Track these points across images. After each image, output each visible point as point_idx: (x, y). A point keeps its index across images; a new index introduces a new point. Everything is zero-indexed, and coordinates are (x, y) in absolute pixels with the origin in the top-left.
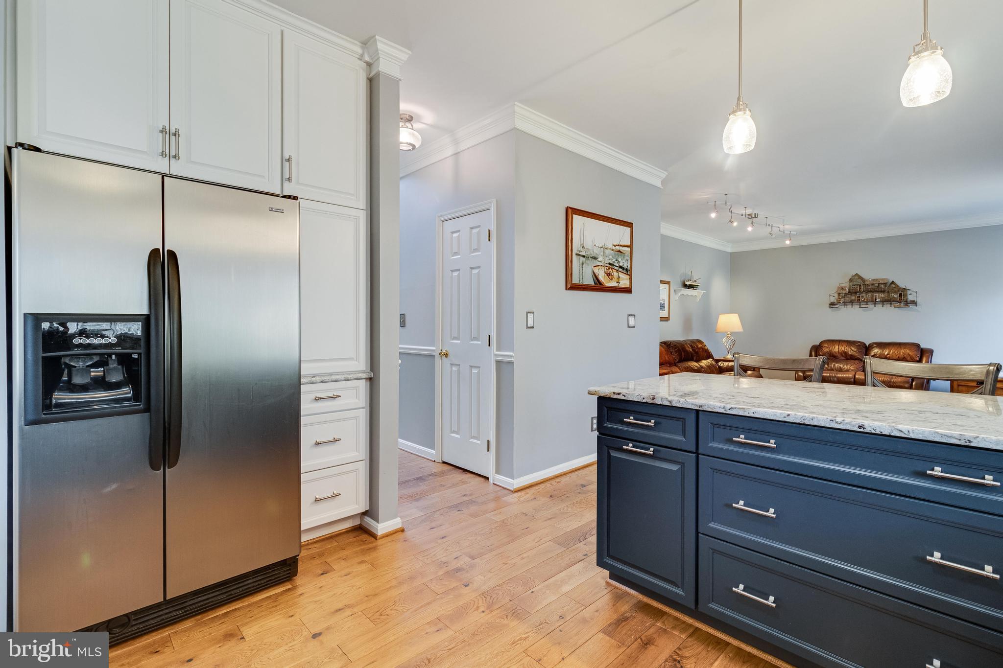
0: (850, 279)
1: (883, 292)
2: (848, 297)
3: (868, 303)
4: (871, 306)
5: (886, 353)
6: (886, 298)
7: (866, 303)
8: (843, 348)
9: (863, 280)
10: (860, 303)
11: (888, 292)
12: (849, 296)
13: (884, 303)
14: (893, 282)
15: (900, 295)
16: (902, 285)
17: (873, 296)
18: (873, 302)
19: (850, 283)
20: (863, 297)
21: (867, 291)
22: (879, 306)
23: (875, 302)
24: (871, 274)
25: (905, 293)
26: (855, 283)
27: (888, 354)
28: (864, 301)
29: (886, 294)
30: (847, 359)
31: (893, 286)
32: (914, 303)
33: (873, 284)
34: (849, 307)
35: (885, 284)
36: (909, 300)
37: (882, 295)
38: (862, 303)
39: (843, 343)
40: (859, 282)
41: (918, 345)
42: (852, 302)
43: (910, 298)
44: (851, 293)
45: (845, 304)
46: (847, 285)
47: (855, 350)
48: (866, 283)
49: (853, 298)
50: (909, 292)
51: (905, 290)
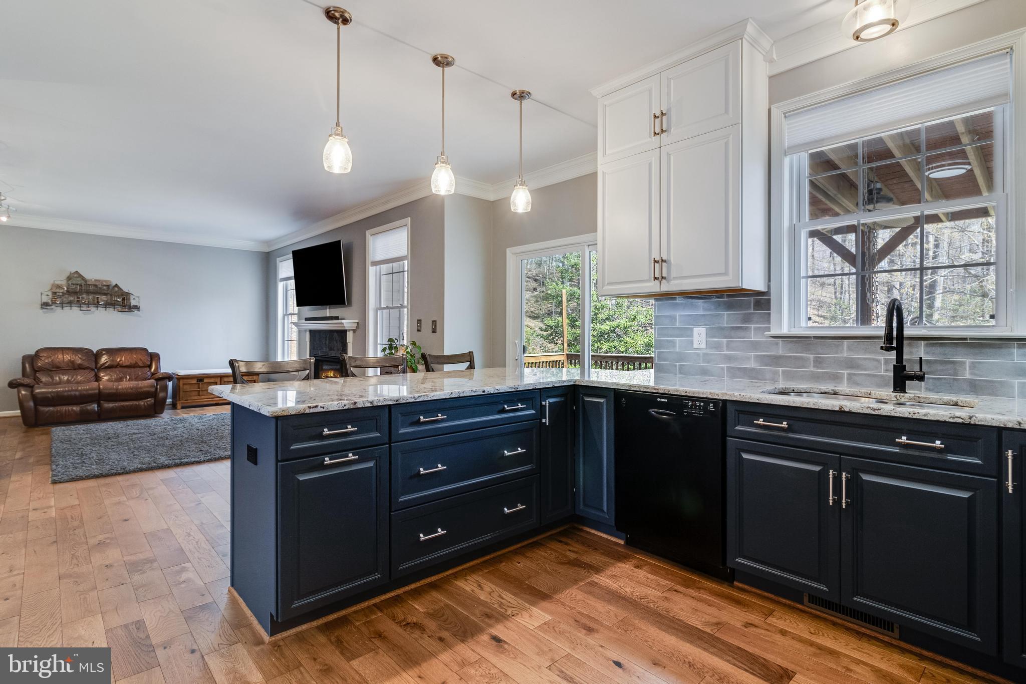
0: (68, 277)
1: (106, 294)
2: (65, 298)
3: (90, 306)
4: (93, 309)
5: (119, 360)
6: (109, 301)
7: (87, 306)
8: (67, 357)
9: (83, 278)
10: (80, 304)
11: (111, 295)
12: (66, 296)
13: (107, 306)
14: (116, 286)
15: (124, 299)
16: (125, 290)
17: (94, 298)
18: (96, 304)
19: (68, 281)
20: (83, 298)
21: (88, 292)
22: (102, 310)
23: (97, 304)
24: (93, 273)
25: (128, 297)
26: (74, 282)
27: (120, 361)
28: (84, 303)
29: (109, 297)
30: (75, 369)
31: (116, 289)
32: (137, 308)
33: (95, 286)
34: (67, 309)
35: (108, 286)
36: (132, 305)
37: (104, 298)
38: (82, 305)
39: (67, 352)
40: (79, 281)
41: (146, 350)
42: (70, 303)
43: (133, 303)
44: (69, 292)
45: (62, 305)
46: (63, 283)
47: (84, 358)
48: (88, 283)
49: (71, 298)
50: (132, 297)
51: (128, 294)
